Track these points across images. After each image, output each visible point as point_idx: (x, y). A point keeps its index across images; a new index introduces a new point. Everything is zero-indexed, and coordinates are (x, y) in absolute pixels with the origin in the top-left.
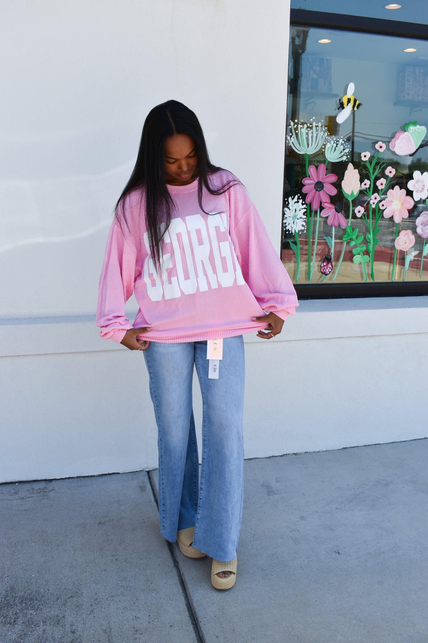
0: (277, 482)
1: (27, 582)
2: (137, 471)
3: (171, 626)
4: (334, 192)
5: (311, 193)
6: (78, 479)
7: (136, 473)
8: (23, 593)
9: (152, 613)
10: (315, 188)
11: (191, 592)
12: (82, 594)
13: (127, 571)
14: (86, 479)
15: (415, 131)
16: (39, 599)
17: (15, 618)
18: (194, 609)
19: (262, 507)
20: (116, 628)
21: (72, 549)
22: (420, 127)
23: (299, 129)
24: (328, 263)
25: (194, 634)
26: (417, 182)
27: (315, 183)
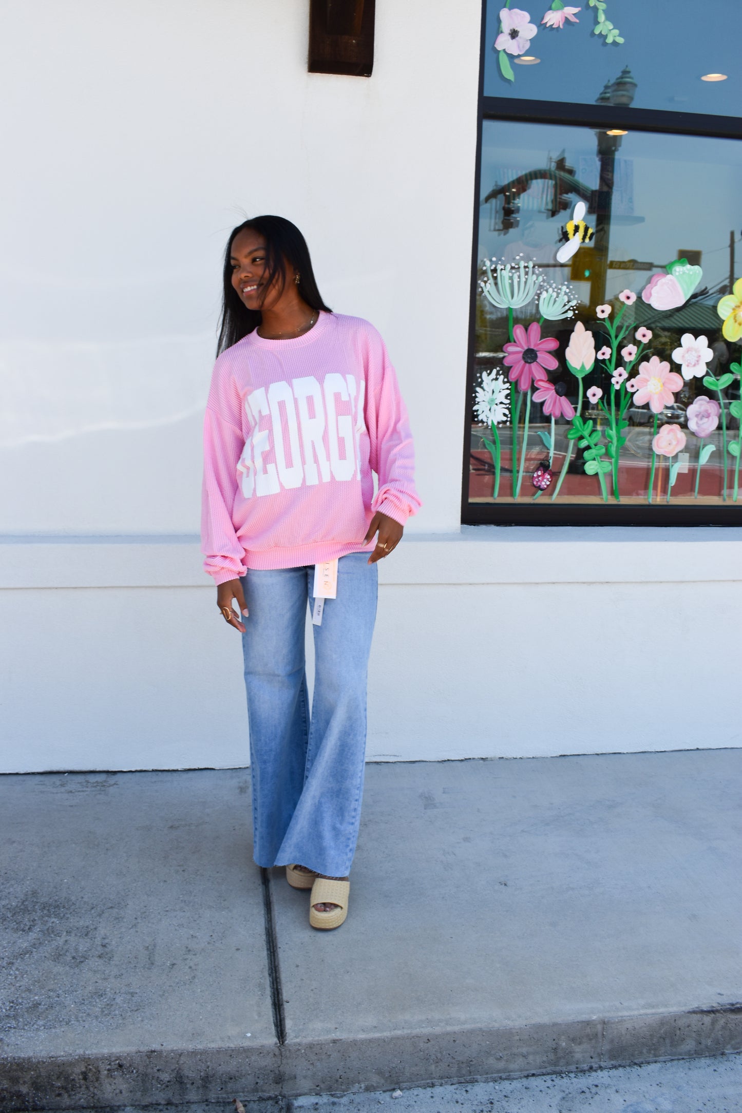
0: (444, 793)
1: (55, 887)
2: (240, 768)
3: (238, 949)
4: (553, 364)
5: (518, 366)
6: (154, 773)
7: (238, 770)
8: (47, 899)
9: (216, 934)
10: (524, 358)
11: (277, 914)
12: (126, 906)
13: (194, 883)
14: (165, 773)
15: (684, 273)
16: (67, 907)
17: (30, 925)
18: (275, 934)
19: (411, 822)
20: (163, 946)
21: (125, 855)
22: (693, 267)
23: (499, 271)
24: (545, 472)
25: (267, 960)
26: (688, 350)
27: (524, 351)
